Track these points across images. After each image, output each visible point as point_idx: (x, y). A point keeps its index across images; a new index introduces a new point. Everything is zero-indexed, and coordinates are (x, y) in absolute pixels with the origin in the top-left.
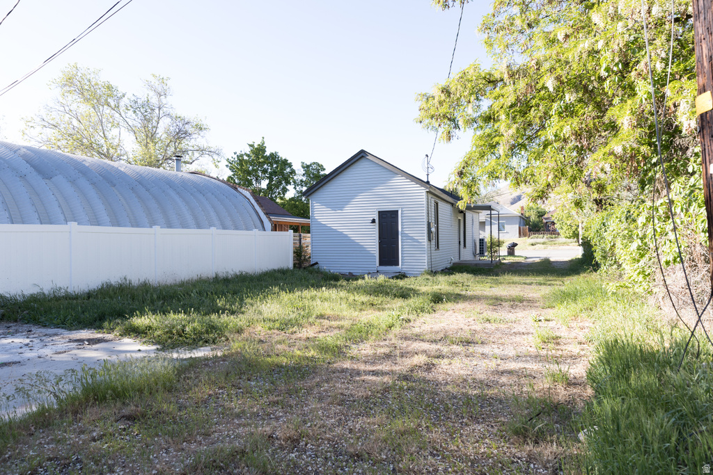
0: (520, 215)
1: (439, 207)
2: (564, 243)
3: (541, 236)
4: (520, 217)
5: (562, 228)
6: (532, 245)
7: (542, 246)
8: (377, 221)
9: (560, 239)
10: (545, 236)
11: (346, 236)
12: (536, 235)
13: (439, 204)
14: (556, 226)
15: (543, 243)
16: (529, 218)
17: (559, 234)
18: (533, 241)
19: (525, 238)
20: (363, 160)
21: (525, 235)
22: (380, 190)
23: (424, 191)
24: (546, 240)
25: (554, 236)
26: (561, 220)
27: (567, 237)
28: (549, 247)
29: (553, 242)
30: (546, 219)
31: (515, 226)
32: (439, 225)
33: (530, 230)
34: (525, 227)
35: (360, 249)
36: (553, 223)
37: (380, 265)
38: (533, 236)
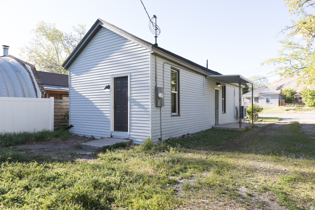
0: (280, 93)
1: (180, 74)
2: (308, 110)
3: (293, 105)
4: (280, 94)
5: (306, 101)
6: (287, 110)
7: (294, 111)
8: (112, 87)
9: (305, 107)
10: (295, 105)
11: (91, 102)
12: (290, 105)
13: (180, 72)
14: (302, 99)
15: (294, 110)
16: (285, 95)
17: (304, 104)
18: (287, 108)
19: (282, 106)
20: (102, 30)
21: (282, 105)
22: (116, 56)
23: (149, 53)
24: (296, 108)
25: (301, 105)
26: (306, 96)
27: (310, 106)
28: (298, 112)
29: (301, 109)
30: (296, 96)
31: (276, 99)
32: (181, 92)
33: (286, 102)
34: (282, 100)
35: (100, 114)
36: (301, 98)
37: (115, 130)
38: (287, 105)
